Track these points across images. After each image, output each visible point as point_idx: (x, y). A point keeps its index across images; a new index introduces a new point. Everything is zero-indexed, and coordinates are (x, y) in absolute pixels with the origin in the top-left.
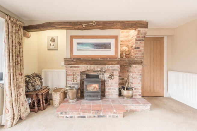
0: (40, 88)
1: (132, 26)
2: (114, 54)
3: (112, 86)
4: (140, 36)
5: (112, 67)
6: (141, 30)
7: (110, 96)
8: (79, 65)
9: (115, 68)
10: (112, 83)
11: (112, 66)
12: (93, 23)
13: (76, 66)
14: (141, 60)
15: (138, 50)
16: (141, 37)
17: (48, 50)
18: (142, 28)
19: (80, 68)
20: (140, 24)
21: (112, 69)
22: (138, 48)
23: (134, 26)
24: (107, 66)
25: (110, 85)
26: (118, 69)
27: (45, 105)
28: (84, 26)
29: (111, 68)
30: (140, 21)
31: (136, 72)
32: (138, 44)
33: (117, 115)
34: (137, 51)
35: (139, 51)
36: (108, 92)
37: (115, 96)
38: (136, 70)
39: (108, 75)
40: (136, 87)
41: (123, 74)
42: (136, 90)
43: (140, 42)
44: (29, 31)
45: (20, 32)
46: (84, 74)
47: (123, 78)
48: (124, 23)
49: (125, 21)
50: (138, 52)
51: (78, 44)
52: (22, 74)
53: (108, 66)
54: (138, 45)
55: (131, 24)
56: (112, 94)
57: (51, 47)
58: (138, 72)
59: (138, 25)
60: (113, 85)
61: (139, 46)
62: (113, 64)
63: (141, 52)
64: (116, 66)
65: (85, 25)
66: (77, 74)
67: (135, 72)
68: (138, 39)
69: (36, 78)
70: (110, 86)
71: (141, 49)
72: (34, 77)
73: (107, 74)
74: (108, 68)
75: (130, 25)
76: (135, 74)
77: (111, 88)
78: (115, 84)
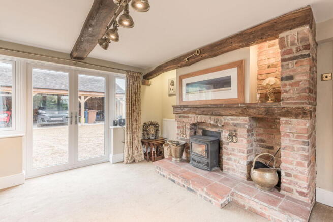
0: (153, 138)
1: (263, 34)
2: (237, 97)
3: (234, 155)
4: (291, 50)
5: (232, 120)
6: (287, 36)
7: (231, 173)
8: (188, 115)
9: (238, 122)
10: (233, 150)
11: (234, 118)
12: (196, 53)
13: (185, 115)
14: (302, 106)
15: (288, 82)
16: (294, 50)
17: (170, 95)
18: (291, 29)
19: (189, 119)
20: (284, 22)
21: (233, 124)
22: (290, 78)
23: (270, 33)
24: (224, 117)
25: (230, 152)
26: (245, 124)
27: (155, 156)
28: (187, 61)
29: (231, 122)
30: (285, 15)
31: (291, 134)
32: (288, 68)
33: (211, 199)
34: (285, 85)
35: (290, 85)
36: (227, 164)
37: (239, 175)
38: (288, 131)
39: (227, 134)
40: (289, 171)
41: (270, 137)
42: (289, 178)
43: (295, 61)
44: (149, 79)
45: (136, 83)
46: (200, 128)
47: (271, 145)
48: (245, 33)
49: (248, 30)
50: (288, 88)
51: (187, 85)
52: (137, 121)
53: (226, 117)
54: (288, 70)
55: (262, 29)
56: (234, 170)
57: (171, 92)
58: (295, 134)
59: (280, 26)
60: (236, 152)
61: (291, 73)
62: (232, 115)
63: (299, 85)
64: (241, 118)
65: (188, 59)
66: (187, 126)
67: (288, 136)
68: (287, 57)
69: (152, 127)
70: (231, 154)
71: (297, 78)
72: (149, 125)
73: (225, 132)
74: (227, 121)
75: (260, 33)
76: (288, 138)
77: (233, 157)
78: (240, 152)
